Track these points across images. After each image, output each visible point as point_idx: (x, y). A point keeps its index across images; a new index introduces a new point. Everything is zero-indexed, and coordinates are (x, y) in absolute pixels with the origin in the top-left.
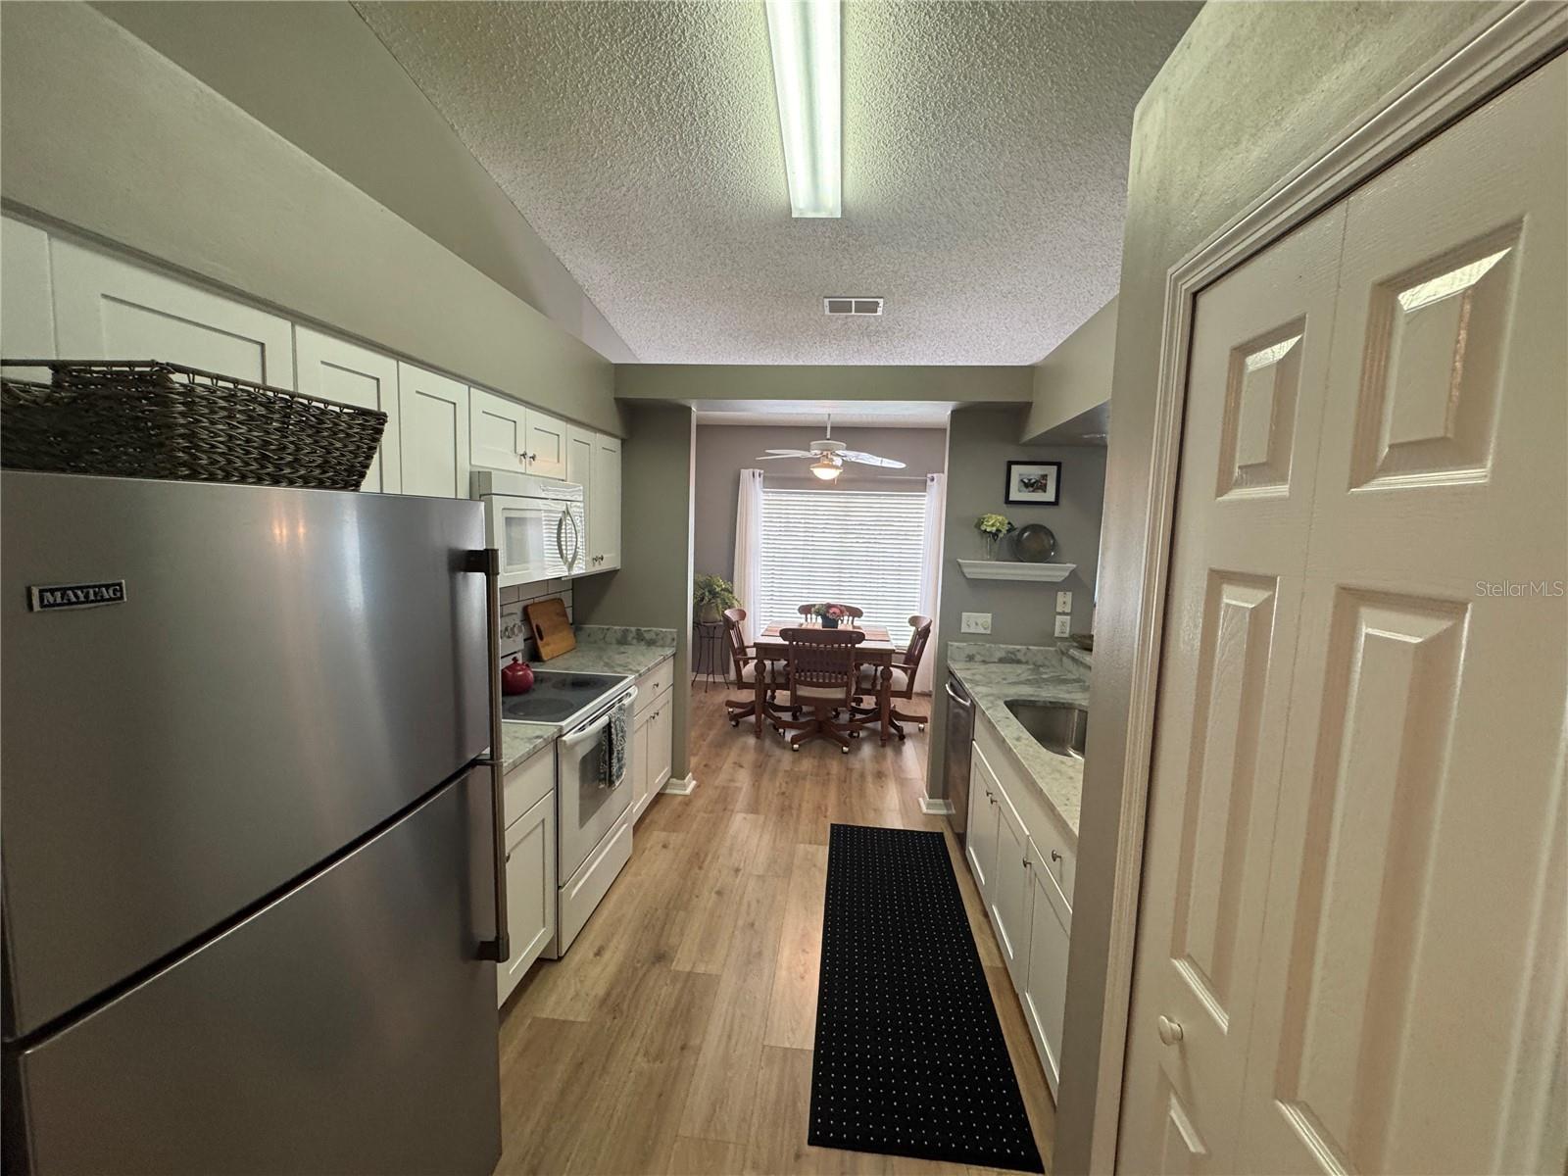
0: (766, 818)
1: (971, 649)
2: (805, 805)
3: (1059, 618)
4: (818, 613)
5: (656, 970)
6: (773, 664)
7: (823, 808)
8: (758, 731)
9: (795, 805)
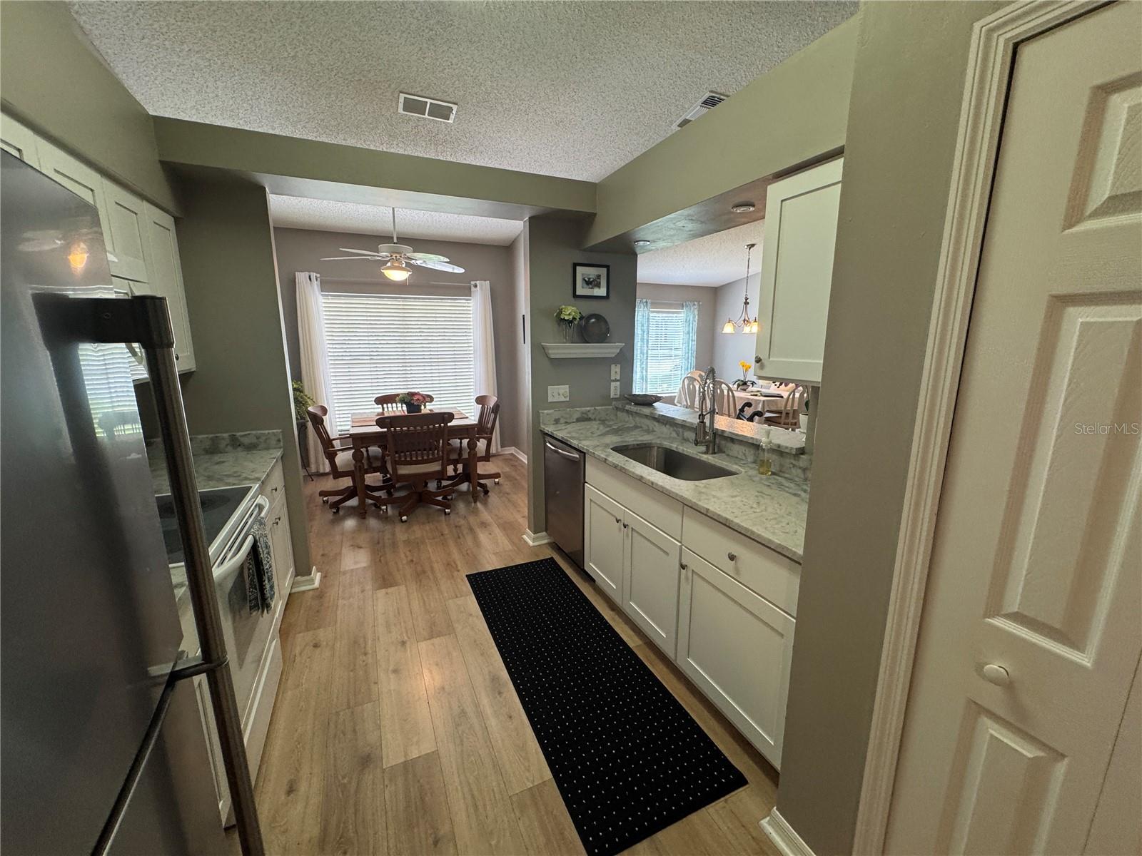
1: (557, 415)
2: (435, 565)
3: (613, 384)
4: (403, 401)
6: (368, 451)
9: (427, 569)
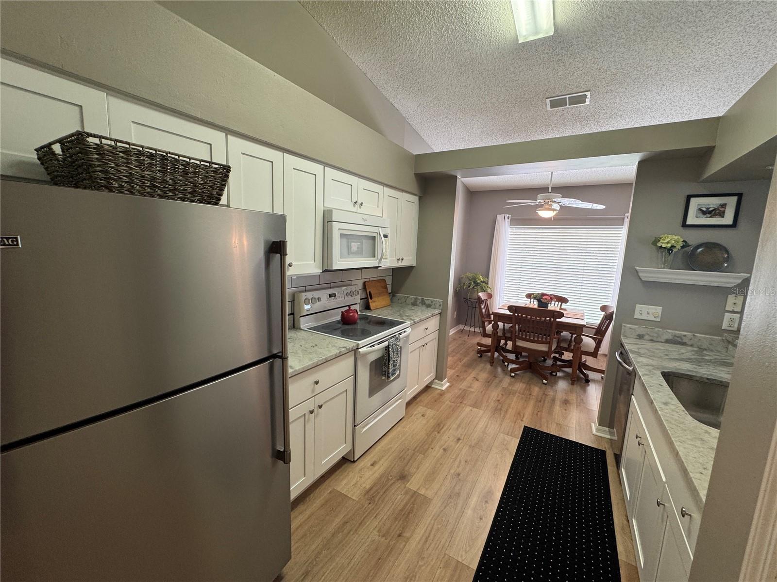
0: (484, 413)
1: (641, 330)
2: (510, 410)
3: (727, 316)
4: (535, 298)
5: (398, 484)
6: (504, 325)
7: (522, 415)
8: (492, 362)
9: (504, 409)
